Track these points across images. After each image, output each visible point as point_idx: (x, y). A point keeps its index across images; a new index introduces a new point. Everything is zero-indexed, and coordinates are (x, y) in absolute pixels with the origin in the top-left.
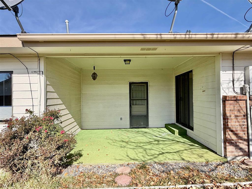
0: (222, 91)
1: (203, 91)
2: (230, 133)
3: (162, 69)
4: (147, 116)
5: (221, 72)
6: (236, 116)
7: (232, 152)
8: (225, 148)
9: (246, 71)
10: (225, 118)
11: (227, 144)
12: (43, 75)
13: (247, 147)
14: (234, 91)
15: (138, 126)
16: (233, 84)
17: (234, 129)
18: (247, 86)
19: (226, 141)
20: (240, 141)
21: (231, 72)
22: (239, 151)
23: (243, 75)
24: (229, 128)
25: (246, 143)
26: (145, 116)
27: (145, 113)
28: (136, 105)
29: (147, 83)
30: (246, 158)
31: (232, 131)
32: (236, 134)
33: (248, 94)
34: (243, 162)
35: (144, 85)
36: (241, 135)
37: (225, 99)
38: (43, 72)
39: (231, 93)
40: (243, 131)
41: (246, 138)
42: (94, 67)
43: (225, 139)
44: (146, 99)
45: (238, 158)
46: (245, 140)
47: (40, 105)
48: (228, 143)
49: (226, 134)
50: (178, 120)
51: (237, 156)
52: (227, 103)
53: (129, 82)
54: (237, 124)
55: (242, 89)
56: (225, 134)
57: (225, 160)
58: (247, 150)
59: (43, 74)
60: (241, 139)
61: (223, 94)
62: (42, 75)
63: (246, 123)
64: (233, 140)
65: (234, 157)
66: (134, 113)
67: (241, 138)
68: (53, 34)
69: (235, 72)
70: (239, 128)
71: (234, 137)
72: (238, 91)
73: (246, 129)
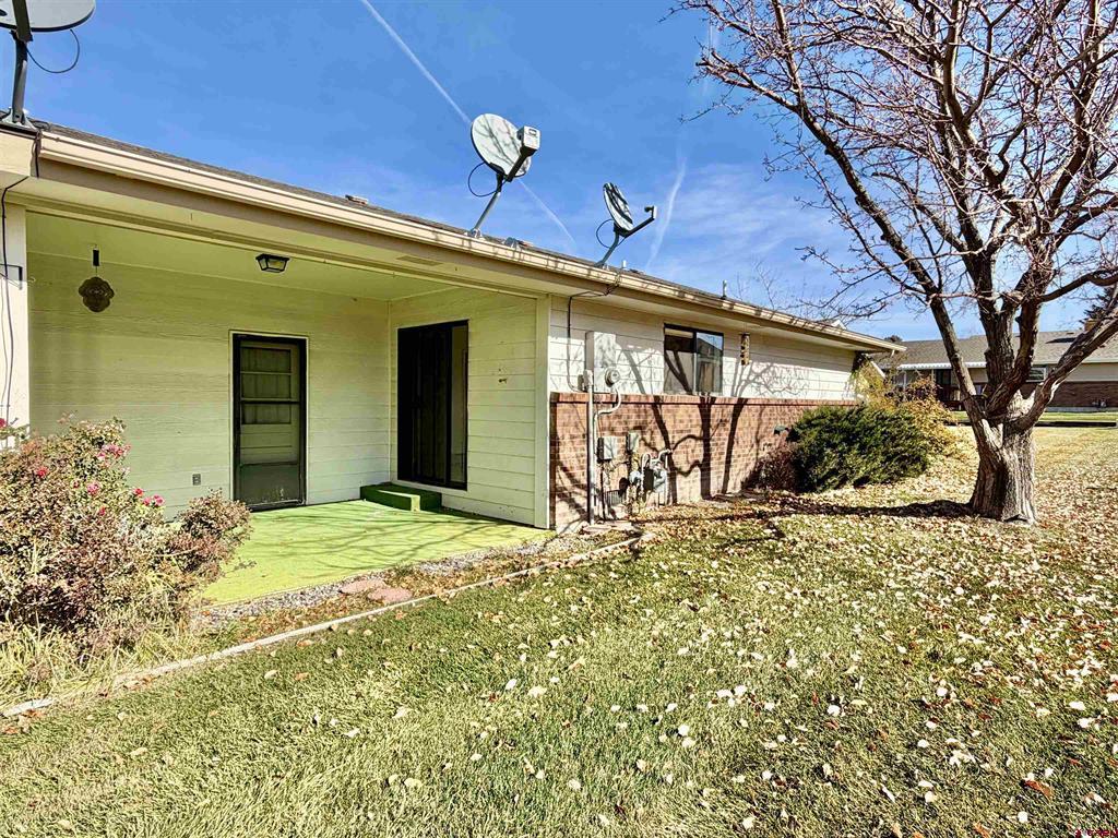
0: (549, 382)
1: (500, 381)
2: (562, 474)
3: (355, 300)
4: (299, 464)
5: (549, 337)
6: (572, 437)
7: (564, 515)
8: (553, 509)
9: (588, 341)
10: (555, 442)
11: (557, 499)
12: (25, 284)
13: (586, 501)
14: (569, 382)
15: (266, 503)
16: (568, 368)
17: (568, 466)
18: (589, 372)
19: (556, 493)
20: (577, 490)
21: (565, 340)
22: (574, 511)
23: (582, 349)
24: (561, 464)
25: (584, 493)
26: (291, 463)
27: (291, 454)
28: (255, 422)
29: (301, 344)
30: (585, 523)
31: (565, 469)
32: (570, 476)
33: (590, 390)
34: (582, 532)
35: (289, 351)
36: (577, 477)
37: (556, 400)
38: (21, 269)
39: (564, 389)
40: (582, 468)
41: (585, 482)
42: (96, 254)
43: (553, 489)
44: (295, 403)
45: (573, 526)
46: (582, 487)
47: (8, 406)
48: (559, 496)
49: (555, 478)
50: (405, 470)
51: (570, 524)
52: (560, 407)
53: (234, 335)
54: (573, 454)
55: (581, 379)
56: (553, 477)
57: (553, 533)
58: (585, 508)
59: (21, 279)
60: (578, 486)
61: (551, 389)
62: (18, 282)
63: (586, 452)
64: (565, 489)
65: (565, 526)
66: (248, 455)
67: (576, 483)
68: (192, 170)
69: (573, 341)
70: (575, 463)
71: (567, 483)
72: (575, 382)
73: (586, 464)
